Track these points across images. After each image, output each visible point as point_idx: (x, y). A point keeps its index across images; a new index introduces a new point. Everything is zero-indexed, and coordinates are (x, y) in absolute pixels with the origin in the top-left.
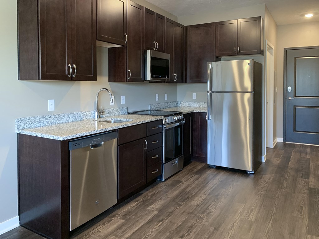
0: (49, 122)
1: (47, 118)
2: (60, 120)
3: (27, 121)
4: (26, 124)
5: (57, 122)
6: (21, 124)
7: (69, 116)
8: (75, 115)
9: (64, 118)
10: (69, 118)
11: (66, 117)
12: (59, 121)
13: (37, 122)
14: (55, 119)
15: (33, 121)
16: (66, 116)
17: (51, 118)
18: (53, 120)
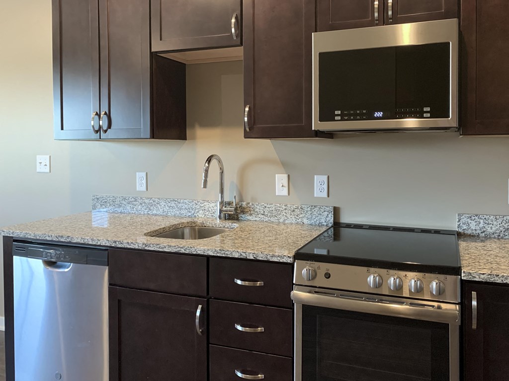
0: (134, 209)
1: (132, 201)
2: (152, 208)
3: (103, 201)
4: (103, 205)
5: (147, 210)
6: (97, 204)
7: (169, 204)
8: (180, 205)
9: (159, 207)
10: (168, 208)
11: (162, 205)
12: (150, 210)
13: (116, 206)
14: (143, 205)
15: (111, 203)
16: (163, 203)
17: (137, 203)
18: (139, 207)
